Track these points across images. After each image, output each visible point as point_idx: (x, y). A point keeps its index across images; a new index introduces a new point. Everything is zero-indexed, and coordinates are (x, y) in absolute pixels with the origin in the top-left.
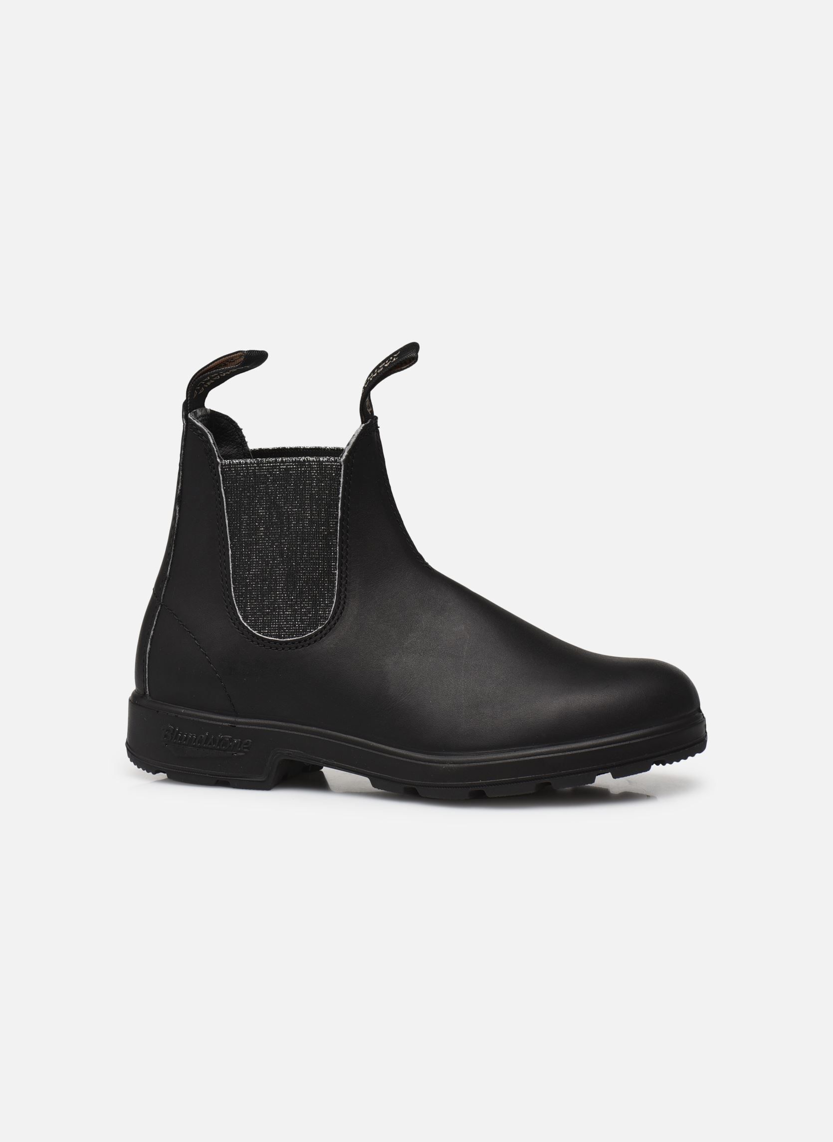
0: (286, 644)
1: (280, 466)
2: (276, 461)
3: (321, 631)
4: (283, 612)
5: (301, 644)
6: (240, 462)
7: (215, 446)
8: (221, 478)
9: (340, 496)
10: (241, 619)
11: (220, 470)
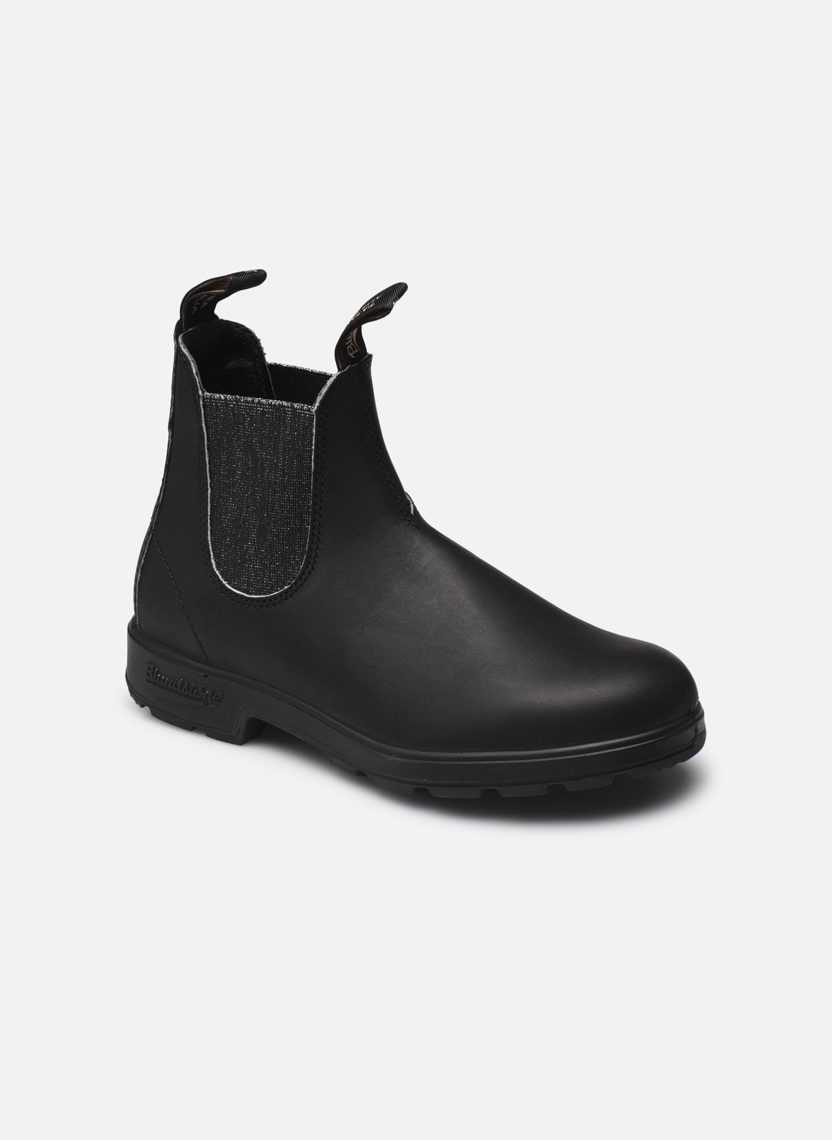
0: (252, 601)
1: (256, 407)
2: (253, 401)
3: (286, 591)
4: (254, 565)
5: (265, 603)
6: (220, 397)
7: (197, 376)
8: (203, 412)
9: (313, 447)
10: (214, 566)
11: (201, 403)
